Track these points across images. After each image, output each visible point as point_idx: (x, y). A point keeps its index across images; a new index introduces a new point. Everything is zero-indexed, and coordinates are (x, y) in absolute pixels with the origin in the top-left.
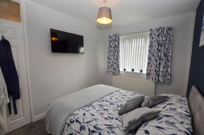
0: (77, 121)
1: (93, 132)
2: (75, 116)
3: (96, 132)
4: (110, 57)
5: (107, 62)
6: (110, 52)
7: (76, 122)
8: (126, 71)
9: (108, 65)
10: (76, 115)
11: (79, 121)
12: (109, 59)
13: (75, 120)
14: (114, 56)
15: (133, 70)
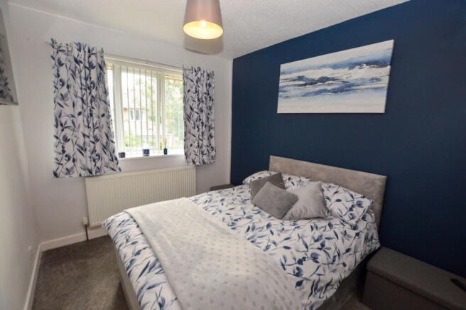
0: (300, 262)
1: (323, 245)
2: (288, 263)
3: (324, 242)
4: (63, 120)
5: (57, 138)
6: (61, 103)
7: (302, 264)
8: (127, 156)
9: (60, 150)
10: (285, 261)
11: (301, 258)
12: (60, 128)
13: (298, 265)
14: (91, 115)
15: (146, 152)
